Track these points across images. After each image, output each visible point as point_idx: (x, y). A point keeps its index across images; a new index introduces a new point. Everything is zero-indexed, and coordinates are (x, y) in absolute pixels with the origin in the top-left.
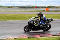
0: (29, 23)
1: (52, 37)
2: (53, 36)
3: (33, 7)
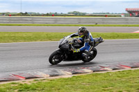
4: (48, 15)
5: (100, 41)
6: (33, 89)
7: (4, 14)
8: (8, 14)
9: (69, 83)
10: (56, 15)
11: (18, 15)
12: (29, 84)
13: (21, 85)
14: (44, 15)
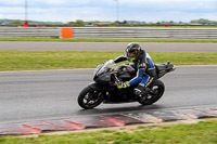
0: (96, 78)
1: (83, 134)
2: (87, 128)
3: (16, 23)
4: (158, 25)
5: (168, 69)
6: (137, 141)
7: (90, 24)
8: (98, 24)
9: (193, 132)
10: (171, 24)
11: (113, 25)
12: (131, 132)
13: (118, 133)
14: (152, 25)
